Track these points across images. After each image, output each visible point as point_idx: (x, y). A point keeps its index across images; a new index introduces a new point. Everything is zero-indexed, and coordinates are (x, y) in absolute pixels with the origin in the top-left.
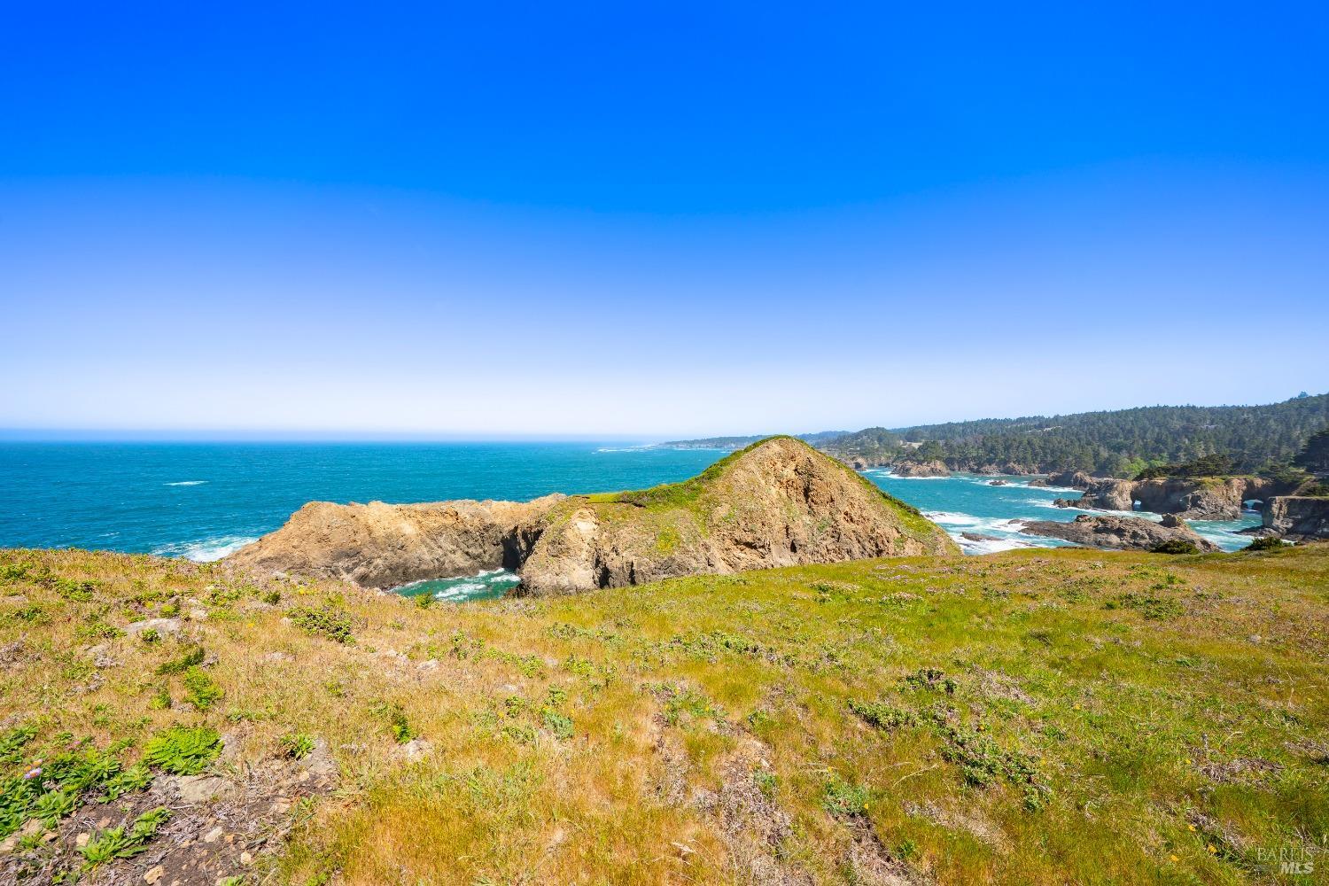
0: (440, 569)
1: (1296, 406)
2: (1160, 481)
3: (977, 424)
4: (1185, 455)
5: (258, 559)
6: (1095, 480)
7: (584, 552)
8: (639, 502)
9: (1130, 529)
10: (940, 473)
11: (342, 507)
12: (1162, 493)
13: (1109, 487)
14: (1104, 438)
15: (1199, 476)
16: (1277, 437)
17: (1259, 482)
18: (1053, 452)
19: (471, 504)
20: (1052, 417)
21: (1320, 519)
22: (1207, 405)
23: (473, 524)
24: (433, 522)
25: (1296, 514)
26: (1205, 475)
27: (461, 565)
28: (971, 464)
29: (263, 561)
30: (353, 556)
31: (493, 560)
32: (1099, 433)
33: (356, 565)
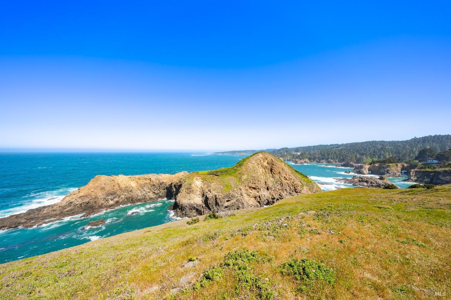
0: (144, 199)
1: (414, 141)
2: (377, 165)
3: (318, 146)
4: (383, 157)
5: (79, 196)
6: (356, 165)
7: (198, 192)
8: (217, 174)
9: (370, 181)
10: (307, 163)
11: (109, 177)
12: (378, 169)
13: (361, 167)
14: (358, 151)
15: (388, 164)
16: (409, 151)
17: (406, 165)
18: (343, 155)
19: (155, 175)
20: (341, 144)
21: (424, 177)
22: (388, 140)
23: (156, 182)
24: (142, 182)
25: (418, 175)
26: (390, 163)
27: (152, 197)
28: (317, 159)
29: (81, 197)
30: (113, 195)
31: (163, 195)
32: (356, 149)
33: (114, 198)
